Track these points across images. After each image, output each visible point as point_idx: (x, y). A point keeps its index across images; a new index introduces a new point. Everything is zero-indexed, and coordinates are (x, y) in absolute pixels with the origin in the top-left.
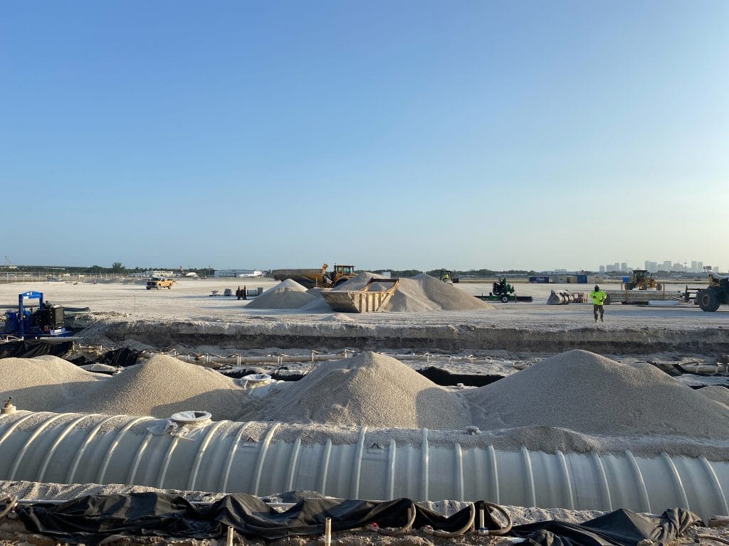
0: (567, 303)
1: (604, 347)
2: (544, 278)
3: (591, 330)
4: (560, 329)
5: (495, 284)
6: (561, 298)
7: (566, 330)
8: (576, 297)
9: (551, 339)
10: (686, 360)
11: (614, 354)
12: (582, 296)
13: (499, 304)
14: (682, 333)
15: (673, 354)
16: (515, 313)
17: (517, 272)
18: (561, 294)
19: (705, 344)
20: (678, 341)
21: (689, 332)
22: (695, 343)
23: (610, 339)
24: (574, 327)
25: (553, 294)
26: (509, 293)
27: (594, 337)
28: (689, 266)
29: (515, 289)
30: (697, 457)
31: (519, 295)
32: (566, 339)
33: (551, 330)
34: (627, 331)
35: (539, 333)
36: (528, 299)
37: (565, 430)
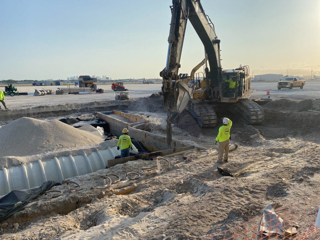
0: (44, 95)
1: (49, 114)
2: (35, 83)
4: (28, 107)
5: (6, 87)
6: (40, 93)
7: (31, 108)
8: (49, 91)
9: (23, 113)
10: (83, 115)
11: (54, 116)
12: (51, 91)
14: (82, 105)
15: (78, 114)
16: (13, 102)
18: (40, 90)
19: (90, 108)
20: (80, 108)
21: (84, 104)
22: (87, 108)
23: (52, 110)
24: (36, 106)
25: (36, 91)
26: (14, 91)
27: (45, 110)
31: (19, 92)
32: (31, 112)
34: (59, 106)
35: (16, 110)
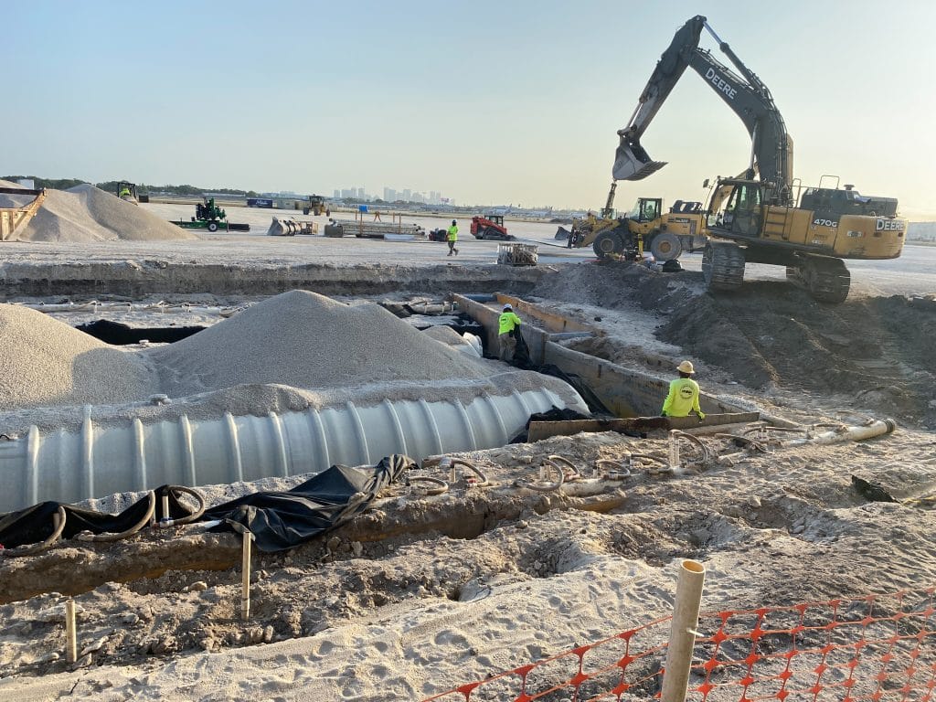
0: (293, 234)
1: (332, 288)
2: (267, 203)
3: (318, 267)
4: (280, 265)
5: (199, 205)
6: (285, 228)
7: (288, 267)
8: (304, 226)
9: (269, 278)
10: (416, 300)
11: (344, 295)
12: (311, 225)
13: (205, 233)
14: (414, 270)
15: (404, 294)
16: (225, 246)
17: (231, 192)
18: (285, 222)
19: (434, 282)
20: (410, 279)
21: (420, 269)
22: (426, 282)
23: (340, 278)
24: (298, 264)
25: (275, 222)
26: (218, 219)
27: (321, 276)
28: (428, 196)
29: (226, 213)
30: (417, 400)
31: (231, 222)
32: (288, 278)
33: (269, 266)
34: (358, 268)
35: (254, 270)
36: (244, 228)
37: (281, 386)
